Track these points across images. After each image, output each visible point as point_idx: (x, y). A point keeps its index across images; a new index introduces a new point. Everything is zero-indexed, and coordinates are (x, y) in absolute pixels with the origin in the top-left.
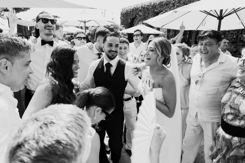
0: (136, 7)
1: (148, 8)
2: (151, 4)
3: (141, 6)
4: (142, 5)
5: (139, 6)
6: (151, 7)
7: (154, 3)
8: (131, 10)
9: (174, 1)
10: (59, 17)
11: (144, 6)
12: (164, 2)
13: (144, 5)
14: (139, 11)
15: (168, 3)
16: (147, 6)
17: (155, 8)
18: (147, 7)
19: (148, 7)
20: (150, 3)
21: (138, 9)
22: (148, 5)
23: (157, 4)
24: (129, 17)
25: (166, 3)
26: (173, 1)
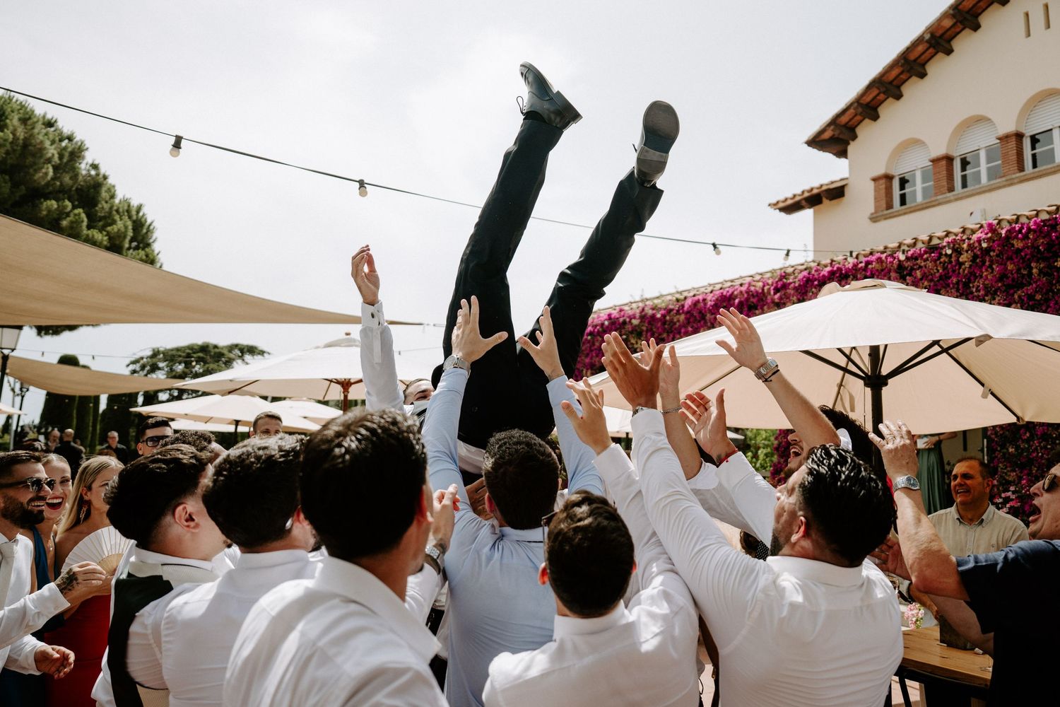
0: (615, 313)
1: (671, 321)
2: (683, 306)
3: (638, 311)
4: (643, 310)
5: (631, 313)
6: (682, 317)
7: (696, 298)
8: (596, 326)
9: (778, 294)
10: (262, 353)
11: (650, 312)
12: (736, 297)
13: (653, 309)
14: (631, 332)
15: (754, 300)
16: (663, 312)
17: (699, 322)
18: (664, 316)
19: (668, 318)
20: (678, 300)
21: (624, 323)
22: (671, 310)
23: (709, 303)
24: (587, 360)
25: (747, 299)
26: (775, 294)
